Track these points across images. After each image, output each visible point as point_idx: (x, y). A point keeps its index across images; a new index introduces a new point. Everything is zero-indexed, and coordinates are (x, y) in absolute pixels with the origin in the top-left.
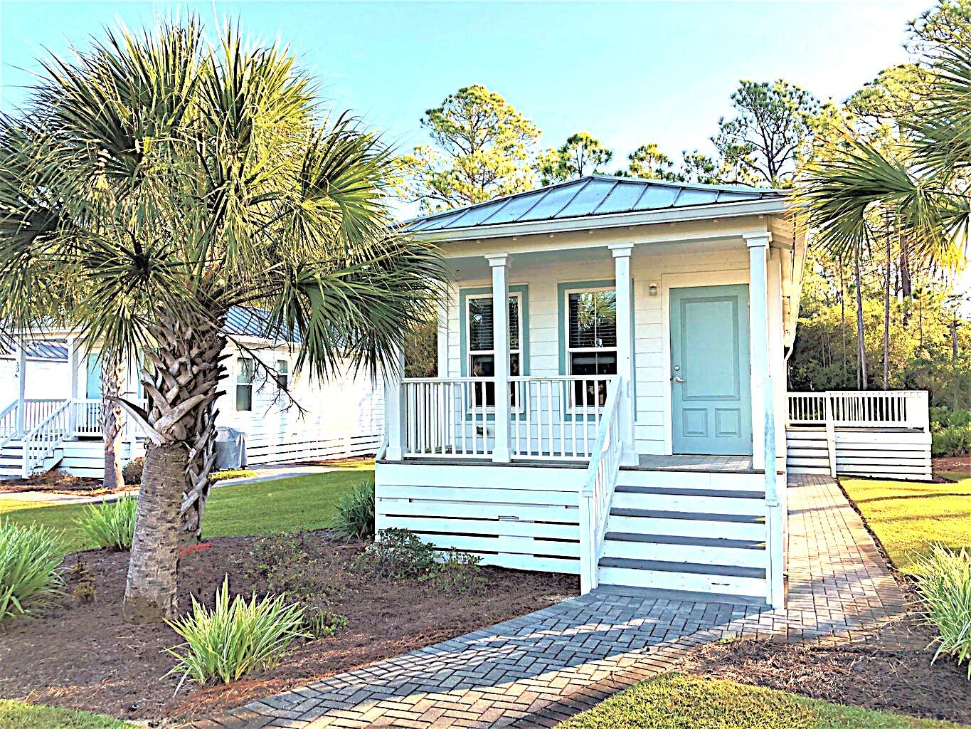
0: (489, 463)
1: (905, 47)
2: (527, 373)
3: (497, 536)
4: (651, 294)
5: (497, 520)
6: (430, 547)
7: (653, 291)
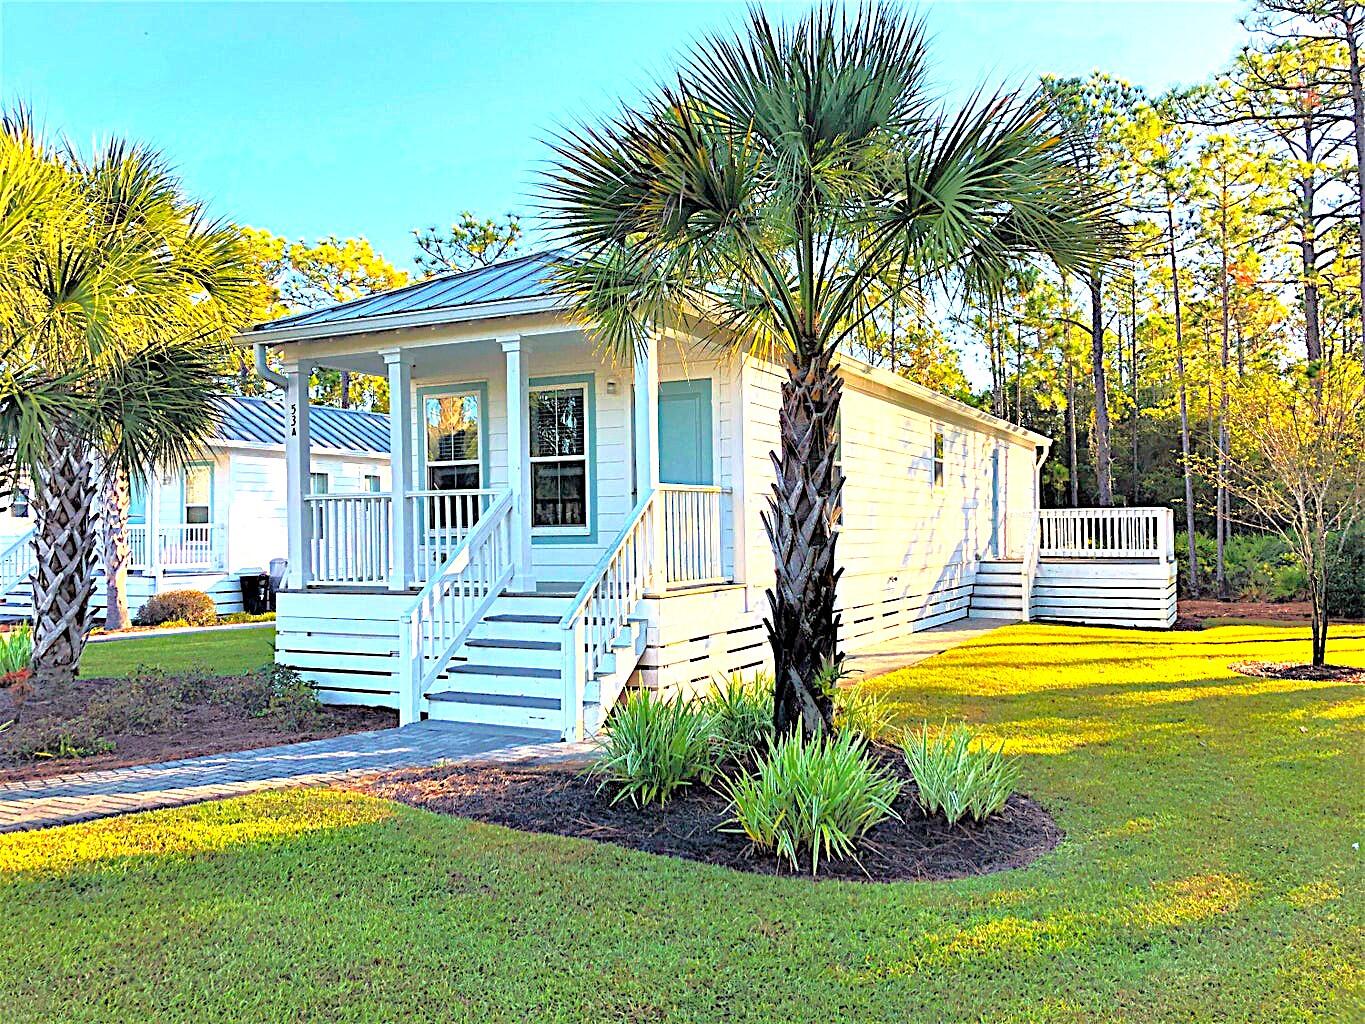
0: (385, 591)
1: (1242, 22)
2: (487, 486)
3: (389, 674)
4: (609, 392)
5: (390, 655)
6: (312, 685)
7: (611, 388)
